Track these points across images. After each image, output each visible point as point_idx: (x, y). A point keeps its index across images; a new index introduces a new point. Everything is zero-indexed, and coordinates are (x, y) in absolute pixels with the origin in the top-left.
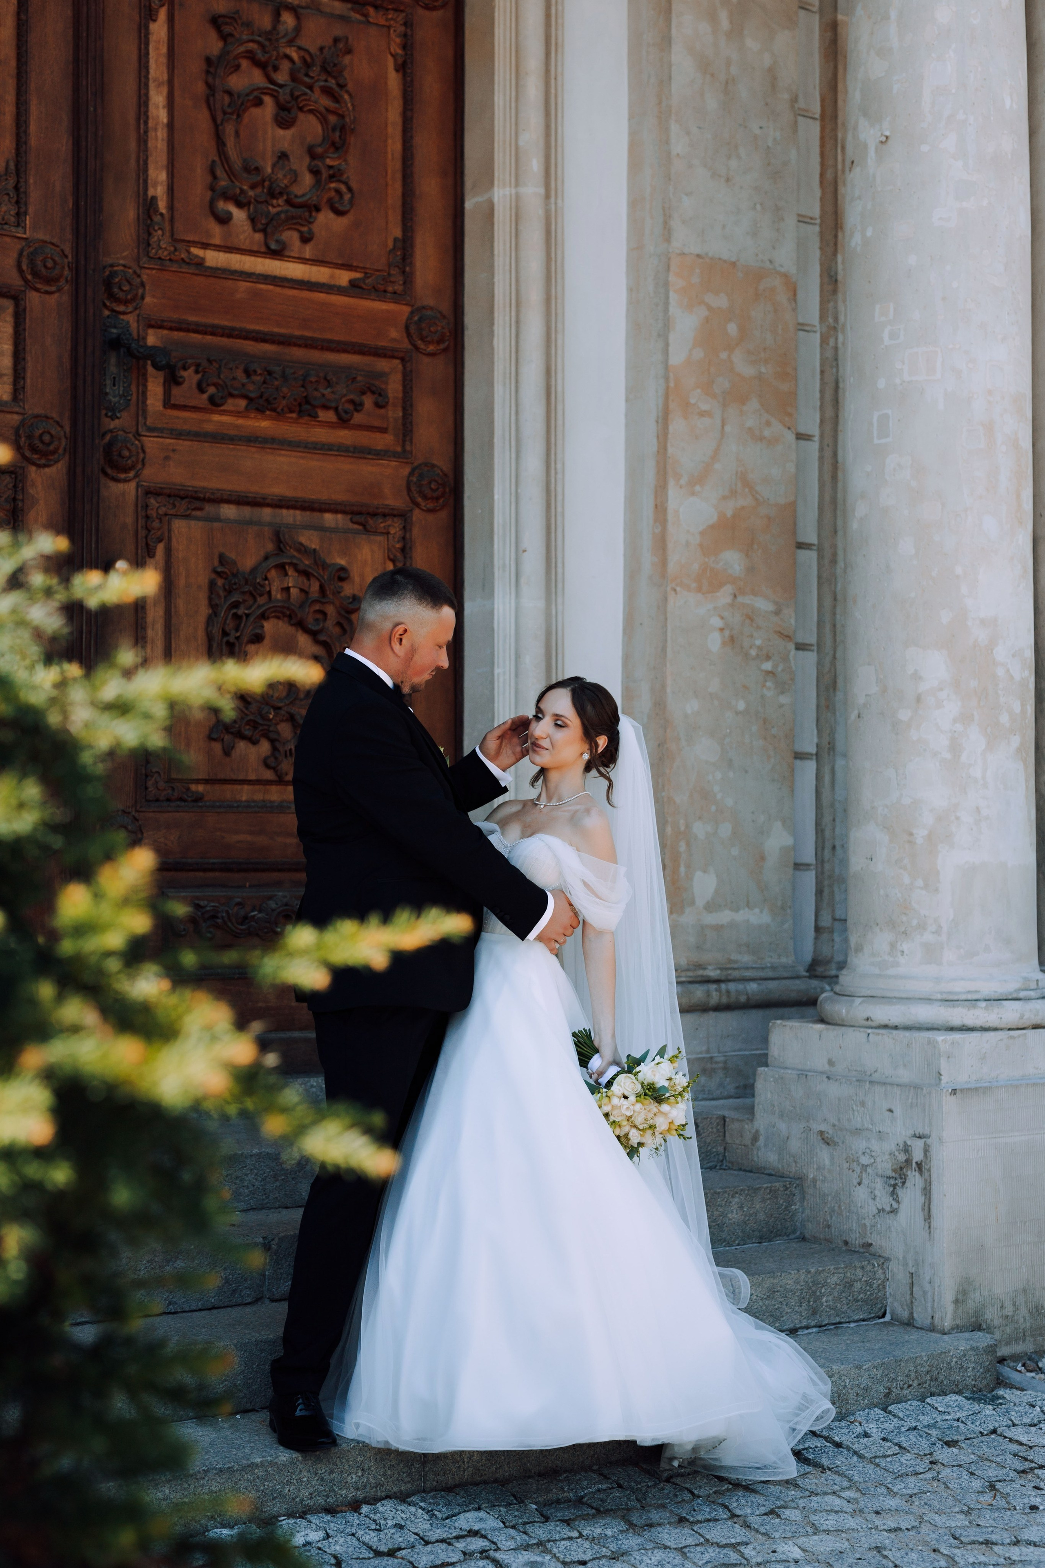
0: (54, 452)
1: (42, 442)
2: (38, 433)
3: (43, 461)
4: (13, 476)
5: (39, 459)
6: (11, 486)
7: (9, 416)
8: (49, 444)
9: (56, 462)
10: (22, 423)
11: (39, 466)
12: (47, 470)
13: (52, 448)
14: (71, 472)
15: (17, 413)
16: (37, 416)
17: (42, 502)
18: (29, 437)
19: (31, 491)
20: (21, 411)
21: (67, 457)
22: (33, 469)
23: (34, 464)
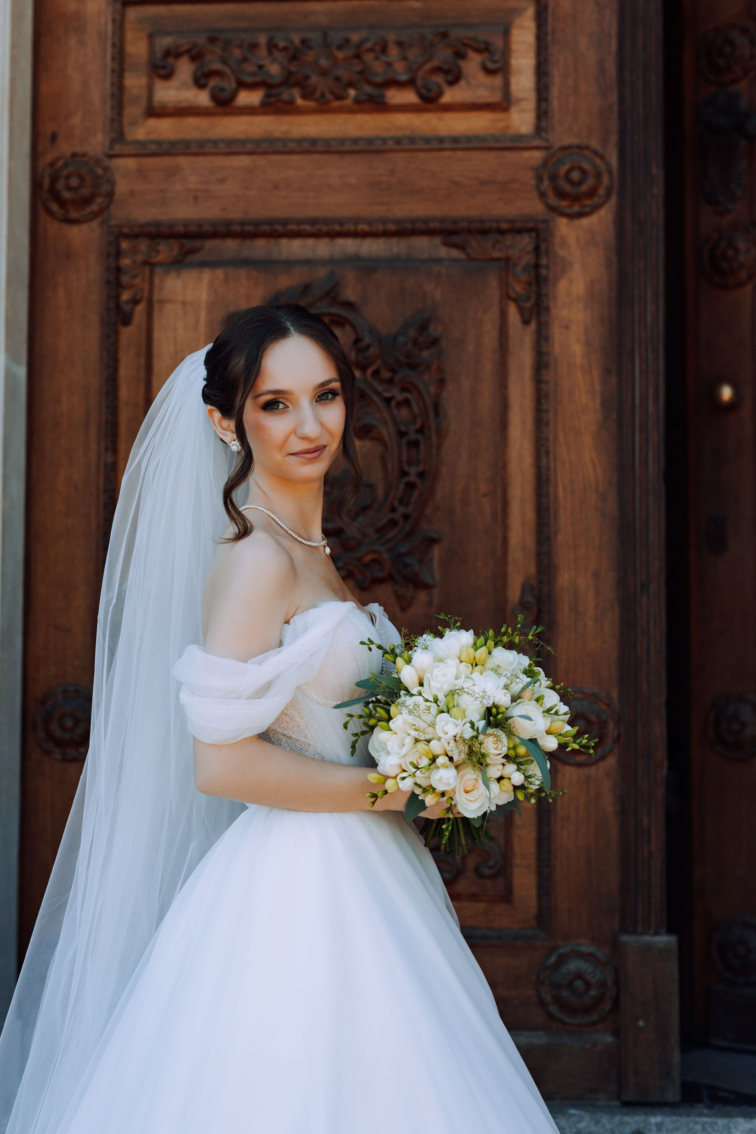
0: (592, 193)
1: (571, 182)
2: (563, 170)
3: (576, 209)
4: (533, 234)
5: (570, 206)
6: (530, 248)
7: (527, 154)
8: (580, 183)
9: (595, 209)
10: (545, 163)
11: (573, 216)
12: (585, 222)
13: (584, 188)
14: (620, 221)
15: (537, 148)
16: (564, 148)
17: (577, 267)
18: (553, 178)
19: (562, 253)
20: (544, 144)
21: (613, 201)
22: (563, 222)
23: (563, 214)
